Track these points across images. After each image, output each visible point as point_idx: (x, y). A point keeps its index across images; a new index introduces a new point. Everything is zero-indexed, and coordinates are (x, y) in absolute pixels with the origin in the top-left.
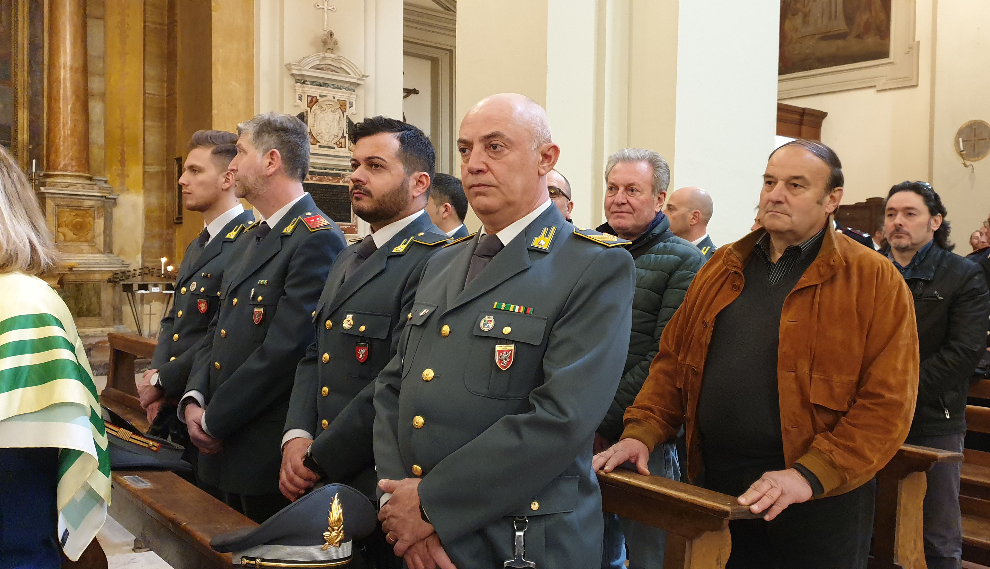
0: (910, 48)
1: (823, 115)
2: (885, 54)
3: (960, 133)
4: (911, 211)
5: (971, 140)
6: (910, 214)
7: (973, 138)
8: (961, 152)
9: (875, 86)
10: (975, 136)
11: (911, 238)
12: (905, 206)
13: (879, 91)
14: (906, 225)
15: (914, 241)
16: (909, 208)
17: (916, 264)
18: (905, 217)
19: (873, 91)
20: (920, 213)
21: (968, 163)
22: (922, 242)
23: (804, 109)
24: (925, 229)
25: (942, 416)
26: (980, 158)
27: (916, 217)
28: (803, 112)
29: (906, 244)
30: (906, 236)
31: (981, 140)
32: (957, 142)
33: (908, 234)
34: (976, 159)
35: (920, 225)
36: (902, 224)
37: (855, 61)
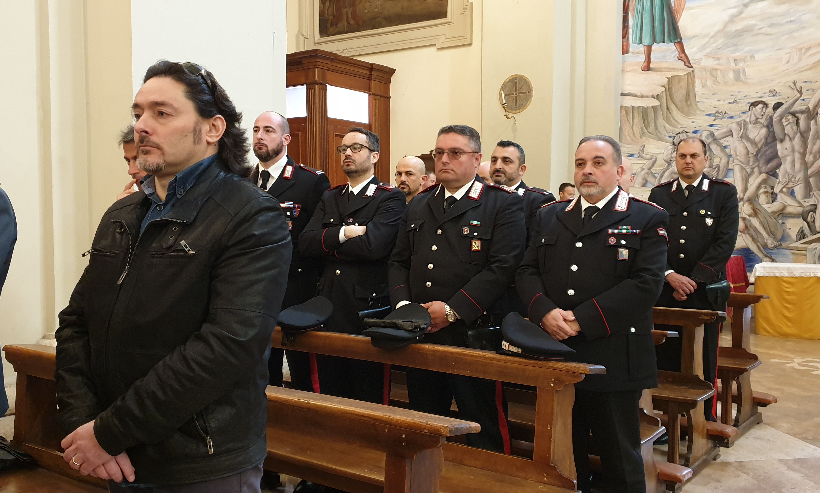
0: (464, 9)
1: (392, 72)
2: (443, 14)
3: (504, 87)
4: (163, 109)
5: (513, 94)
6: (161, 114)
7: (515, 92)
8: (503, 104)
9: (435, 44)
10: (516, 90)
11: (163, 154)
12: (152, 100)
13: (439, 49)
14: (154, 132)
15: (170, 159)
16: (157, 104)
17: (179, 197)
18: (156, 120)
19: (434, 49)
20: (177, 112)
21: (510, 115)
22: (187, 160)
23: (372, 65)
24: (190, 138)
25: (202, 449)
26: (521, 110)
27: (171, 119)
28: (372, 67)
29: (155, 164)
30: (155, 150)
31: (522, 93)
32: (500, 95)
33: (158, 147)
34: (518, 111)
35: (182, 132)
36: (147, 129)
37: (418, 21)
